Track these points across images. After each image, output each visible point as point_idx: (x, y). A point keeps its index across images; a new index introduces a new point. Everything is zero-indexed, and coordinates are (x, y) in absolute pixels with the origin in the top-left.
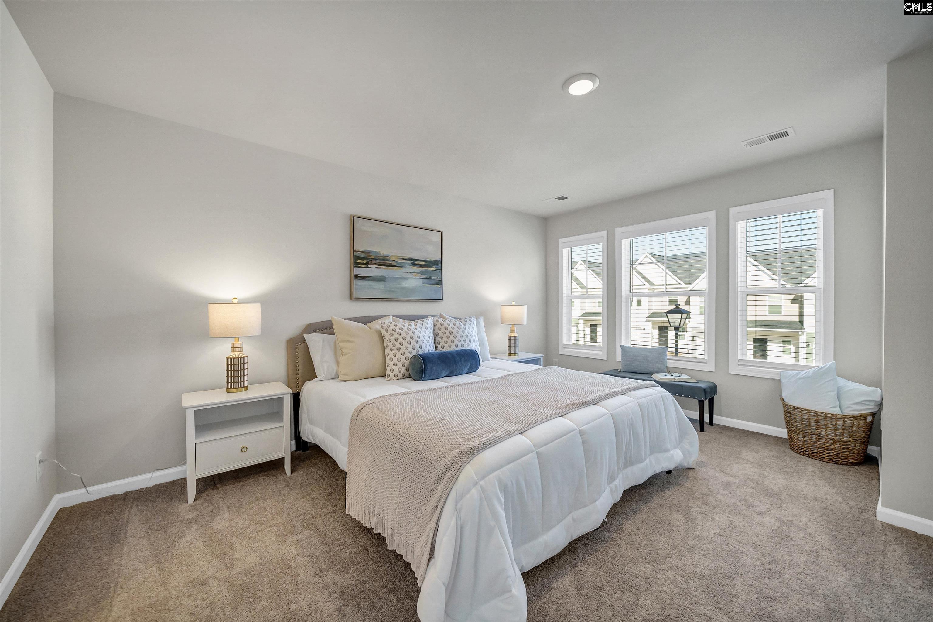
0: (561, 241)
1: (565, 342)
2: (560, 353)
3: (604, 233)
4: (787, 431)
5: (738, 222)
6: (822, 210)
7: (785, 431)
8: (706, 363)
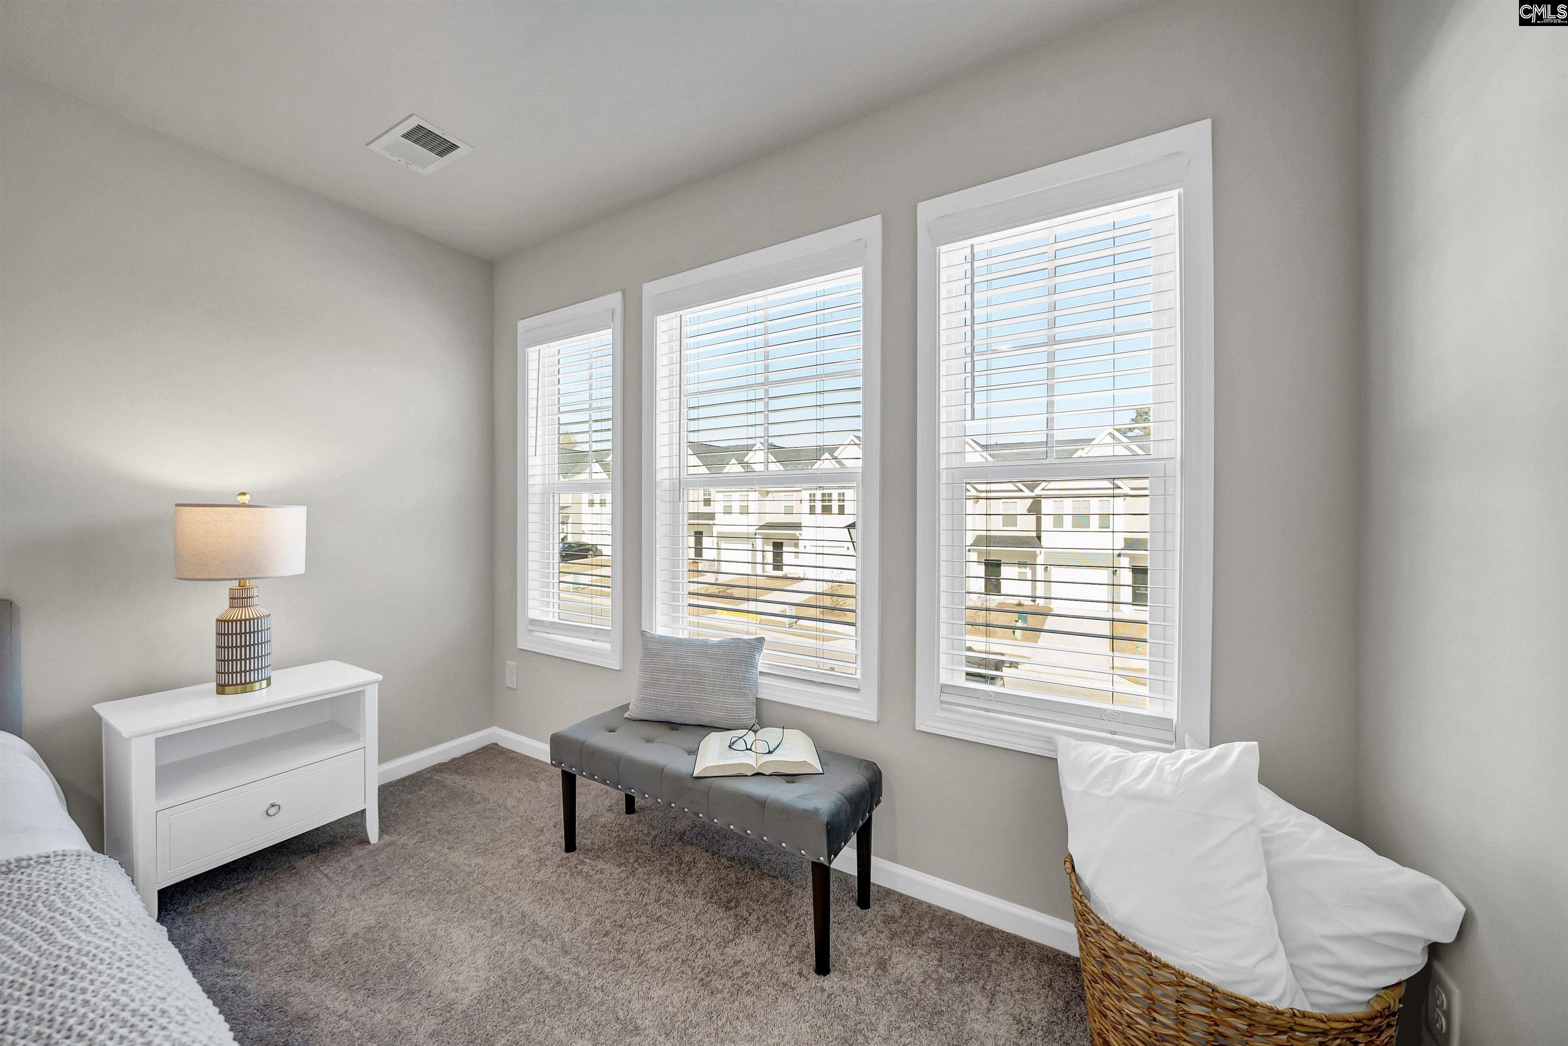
0: (522, 325)
1: (533, 614)
2: (519, 647)
3: (614, 300)
4: (1075, 930)
5: (943, 248)
6: (1175, 193)
7: (1070, 928)
8: (857, 690)
